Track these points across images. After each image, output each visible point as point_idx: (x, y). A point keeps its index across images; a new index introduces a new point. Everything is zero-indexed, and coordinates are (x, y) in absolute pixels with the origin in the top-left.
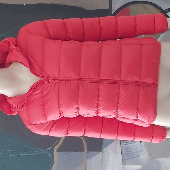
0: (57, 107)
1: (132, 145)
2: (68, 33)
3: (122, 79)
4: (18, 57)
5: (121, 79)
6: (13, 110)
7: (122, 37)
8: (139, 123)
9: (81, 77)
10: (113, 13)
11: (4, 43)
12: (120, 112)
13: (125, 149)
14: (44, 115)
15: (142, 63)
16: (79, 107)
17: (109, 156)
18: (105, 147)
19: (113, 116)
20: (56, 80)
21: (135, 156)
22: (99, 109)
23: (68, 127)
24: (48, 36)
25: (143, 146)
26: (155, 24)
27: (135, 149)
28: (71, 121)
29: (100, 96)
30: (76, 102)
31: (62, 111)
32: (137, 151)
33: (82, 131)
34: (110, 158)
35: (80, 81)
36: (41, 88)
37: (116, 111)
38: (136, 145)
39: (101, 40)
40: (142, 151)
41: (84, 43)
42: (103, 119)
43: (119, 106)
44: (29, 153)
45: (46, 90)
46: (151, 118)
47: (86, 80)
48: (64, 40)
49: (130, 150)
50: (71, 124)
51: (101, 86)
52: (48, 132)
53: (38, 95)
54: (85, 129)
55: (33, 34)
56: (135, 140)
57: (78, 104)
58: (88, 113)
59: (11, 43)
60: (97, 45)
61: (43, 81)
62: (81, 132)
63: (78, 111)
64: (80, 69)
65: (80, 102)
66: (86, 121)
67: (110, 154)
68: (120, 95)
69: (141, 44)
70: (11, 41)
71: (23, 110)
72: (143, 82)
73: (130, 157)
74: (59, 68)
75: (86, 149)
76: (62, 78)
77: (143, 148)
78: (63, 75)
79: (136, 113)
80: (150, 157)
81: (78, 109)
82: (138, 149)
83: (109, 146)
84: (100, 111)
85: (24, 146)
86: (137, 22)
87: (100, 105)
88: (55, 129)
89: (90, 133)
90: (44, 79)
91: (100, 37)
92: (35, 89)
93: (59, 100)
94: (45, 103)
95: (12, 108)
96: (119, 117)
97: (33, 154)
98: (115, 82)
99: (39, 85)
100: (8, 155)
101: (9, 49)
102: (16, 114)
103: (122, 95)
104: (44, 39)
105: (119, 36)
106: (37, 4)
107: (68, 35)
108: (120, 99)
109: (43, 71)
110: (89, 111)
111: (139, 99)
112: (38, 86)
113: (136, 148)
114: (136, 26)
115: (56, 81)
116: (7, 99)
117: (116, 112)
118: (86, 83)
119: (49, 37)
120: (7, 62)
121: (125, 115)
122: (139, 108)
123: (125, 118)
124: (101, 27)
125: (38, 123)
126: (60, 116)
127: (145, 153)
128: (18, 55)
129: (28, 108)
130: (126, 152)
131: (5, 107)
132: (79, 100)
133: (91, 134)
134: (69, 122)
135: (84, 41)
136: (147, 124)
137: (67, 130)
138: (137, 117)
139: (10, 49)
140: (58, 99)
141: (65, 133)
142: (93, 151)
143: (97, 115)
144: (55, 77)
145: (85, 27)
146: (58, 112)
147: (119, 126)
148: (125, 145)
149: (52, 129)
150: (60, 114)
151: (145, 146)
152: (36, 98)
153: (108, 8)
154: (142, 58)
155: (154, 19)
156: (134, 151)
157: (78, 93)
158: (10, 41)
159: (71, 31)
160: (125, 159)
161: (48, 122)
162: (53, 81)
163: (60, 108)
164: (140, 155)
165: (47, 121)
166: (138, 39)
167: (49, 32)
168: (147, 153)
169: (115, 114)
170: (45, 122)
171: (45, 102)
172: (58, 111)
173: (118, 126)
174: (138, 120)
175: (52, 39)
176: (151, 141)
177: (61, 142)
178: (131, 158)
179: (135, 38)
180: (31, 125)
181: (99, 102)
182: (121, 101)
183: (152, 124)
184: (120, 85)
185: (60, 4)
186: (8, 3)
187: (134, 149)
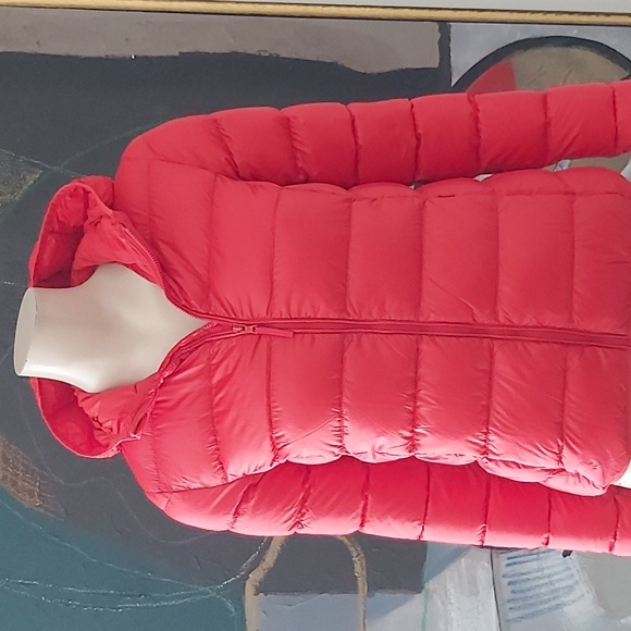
0: (266, 425)
1: (534, 565)
2: (299, 155)
3: (502, 320)
4: (118, 246)
5: (497, 319)
6: (101, 439)
7: (496, 169)
8: (567, 481)
9: (353, 316)
10: (453, 84)
11: (68, 198)
12: (496, 443)
13: (509, 583)
14: (216, 456)
15: (573, 259)
16: (346, 423)
17: (449, 607)
18: (434, 575)
19: (468, 456)
20: (259, 326)
21: (546, 606)
22: (417, 430)
23: (304, 500)
24: (229, 170)
25: (574, 571)
26: (616, 120)
27: (546, 580)
28: (311, 479)
29: (421, 383)
30: (333, 406)
31: (283, 439)
32: (552, 587)
33: (353, 515)
34: (453, 614)
35: (347, 327)
36: (204, 358)
37: (483, 438)
38: (548, 568)
39: (417, 179)
40: (570, 589)
41: (357, 191)
42: (429, 467)
43: (493, 419)
44: (155, 600)
45: (224, 364)
46: (613, 463)
47: (369, 327)
48: (287, 182)
49: (528, 585)
50: (312, 491)
51: (426, 346)
52: (230, 518)
53: (196, 383)
54: (365, 508)
55: (174, 162)
56: (549, 546)
57: (340, 415)
58: (376, 448)
59: (94, 195)
60: (406, 197)
61: (212, 331)
62: (350, 518)
63: (341, 441)
64: (345, 286)
65: (347, 405)
66: (368, 477)
67: (452, 601)
68: (496, 379)
69: (568, 193)
70: (94, 187)
71: (139, 438)
72: (576, 330)
73: (527, 611)
74: (272, 285)
75: (362, 584)
76: (281, 319)
77: (577, 578)
78: (284, 310)
79: (555, 446)
80: (602, 610)
81: (341, 433)
82: (558, 581)
83: (447, 573)
84: (423, 441)
85: (136, 572)
86: (552, 113)
87: (421, 416)
88: (256, 508)
89: (385, 522)
90: (215, 323)
91: (416, 169)
92: (182, 361)
93: (272, 399)
94: (219, 414)
95: (96, 433)
96: (490, 460)
97: (171, 603)
98: (477, 331)
99: (197, 348)
100: (78, 606)
101: (86, 218)
102: (111, 453)
103: (504, 380)
104: (215, 180)
105: (484, 164)
106: (177, 54)
107: (300, 164)
108: (494, 393)
109: (211, 296)
110: (382, 440)
111: (567, 393)
112: (192, 351)
113: (549, 576)
114: (547, 125)
115: (259, 330)
116: (80, 398)
117: (483, 443)
118: (371, 335)
119: (231, 172)
120: (78, 264)
121: (516, 454)
122: (569, 428)
123: (513, 462)
124: (420, 131)
125: (193, 486)
126: (274, 460)
127: (583, 595)
128: (123, 240)
129: (157, 433)
130: (513, 592)
131: (73, 428)
132: (345, 400)
133: (389, 524)
134: (304, 483)
135: (355, 185)
136: (596, 483)
137: (300, 512)
138: (560, 461)
139: (90, 219)
140: (269, 397)
141: (291, 523)
142: (389, 588)
143: (412, 454)
144: (255, 315)
145: (360, 133)
146: (267, 445)
147: (492, 495)
148: (508, 565)
149: (243, 506)
150: (276, 450)
151: (583, 568)
152: (187, 395)
153: (436, 66)
154: (573, 242)
155: (614, 102)
156: (543, 590)
157: (341, 374)
158: (88, 188)
159: (309, 151)
160: (508, 621)
161: (230, 480)
162: (249, 330)
163: (275, 431)
164: (564, 604)
165: (226, 479)
166: (556, 174)
167: (230, 153)
168: (590, 597)
169: (478, 448)
170: (218, 481)
171: (220, 409)
172: (268, 439)
173: (488, 497)
174: (564, 470)
175: (243, 179)
176: (611, 549)
177: (270, 558)
178: (533, 615)
179: (546, 172)
180: (168, 495)
181: (421, 406)
182: (497, 399)
183: (616, 484)
184: (494, 341)
185: (262, 54)
186: (72, 53)
187: (542, 581)
